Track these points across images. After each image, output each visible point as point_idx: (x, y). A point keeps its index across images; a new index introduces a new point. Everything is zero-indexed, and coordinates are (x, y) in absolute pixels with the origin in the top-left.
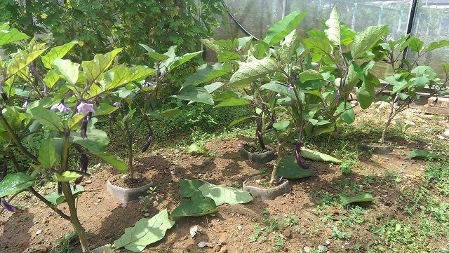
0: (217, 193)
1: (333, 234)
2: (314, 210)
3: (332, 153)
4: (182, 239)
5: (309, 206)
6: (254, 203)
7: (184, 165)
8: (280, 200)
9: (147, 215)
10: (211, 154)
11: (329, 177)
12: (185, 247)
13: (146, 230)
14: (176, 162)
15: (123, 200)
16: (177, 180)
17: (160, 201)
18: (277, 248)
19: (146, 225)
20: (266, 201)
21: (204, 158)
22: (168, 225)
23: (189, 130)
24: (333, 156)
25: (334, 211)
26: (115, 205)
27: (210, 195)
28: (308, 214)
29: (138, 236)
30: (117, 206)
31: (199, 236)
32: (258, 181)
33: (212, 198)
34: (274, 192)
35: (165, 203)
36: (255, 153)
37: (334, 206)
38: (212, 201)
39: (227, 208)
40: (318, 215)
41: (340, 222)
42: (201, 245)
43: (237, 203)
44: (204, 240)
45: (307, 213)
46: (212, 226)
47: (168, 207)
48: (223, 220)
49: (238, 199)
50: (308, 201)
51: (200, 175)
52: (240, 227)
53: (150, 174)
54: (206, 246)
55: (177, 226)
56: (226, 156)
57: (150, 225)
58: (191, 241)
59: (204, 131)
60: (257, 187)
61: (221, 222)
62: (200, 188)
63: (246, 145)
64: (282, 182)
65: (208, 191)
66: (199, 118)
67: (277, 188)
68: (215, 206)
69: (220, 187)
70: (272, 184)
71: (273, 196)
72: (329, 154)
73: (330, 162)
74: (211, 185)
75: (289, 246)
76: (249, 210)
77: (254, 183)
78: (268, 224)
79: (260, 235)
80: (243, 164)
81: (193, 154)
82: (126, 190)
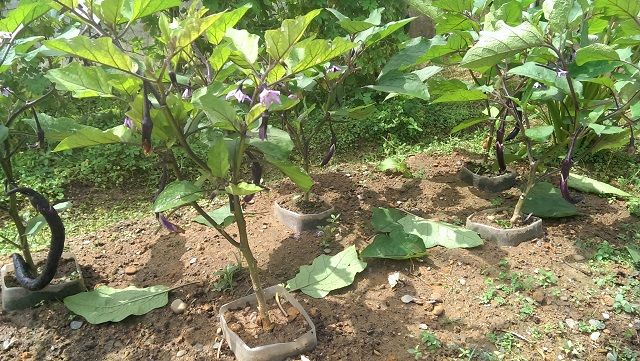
0: (427, 230)
1: (616, 305)
2: (584, 267)
3: (612, 182)
4: (378, 287)
5: (575, 261)
6: (485, 248)
7: (376, 187)
8: (525, 248)
9: (327, 251)
10: (415, 174)
11: (608, 219)
12: (382, 298)
13: (328, 271)
14: (364, 183)
15: (295, 229)
16: (366, 207)
17: (344, 235)
18: (523, 317)
19: (327, 264)
20: (504, 248)
21: (404, 179)
22: (358, 267)
23: (380, 139)
24: (615, 186)
25: (616, 270)
26: (285, 235)
27: (415, 232)
28: (573, 271)
29: (318, 277)
30: (288, 236)
31: (401, 287)
32: (491, 217)
33: (419, 235)
34: (518, 235)
35: (352, 237)
36: (485, 176)
37: (616, 262)
38: (420, 241)
39: (442, 252)
40: (589, 275)
41: (629, 288)
42: (406, 299)
43: (457, 246)
44: (409, 293)
45: (571, 270)
46: (420, 275)
47: (356, 242)
48: (436, 268)
49: (458, 240)
50: (573, 252)
51: (399, 202)
52: (463, 281)
53: (329, 197)
54: (413, 302)
55: (370, 270)
56: (438, 178)
57: (333, 264)
58: (390, 293)
59: (401, 140)
60: (489, 225)
61: (434, 271)
62: (401, 221)
63: (469, 163)
64: (531, 221)
65: (413, 226)
66: (395, 121)
67: (523, 229)
68: (424, 249)
69: (430, 222)
70: (515, 223)
71: (516, 240)
72: (608, 182)
73: (610, 195)
74: (417, 218)
75: (542, 316)
76: (477, 258)
77: (484, 220)
78: (507, 281)
79: (494, 295)
80: (464, 190)
81: (388, 173)
82: (299, 215)
